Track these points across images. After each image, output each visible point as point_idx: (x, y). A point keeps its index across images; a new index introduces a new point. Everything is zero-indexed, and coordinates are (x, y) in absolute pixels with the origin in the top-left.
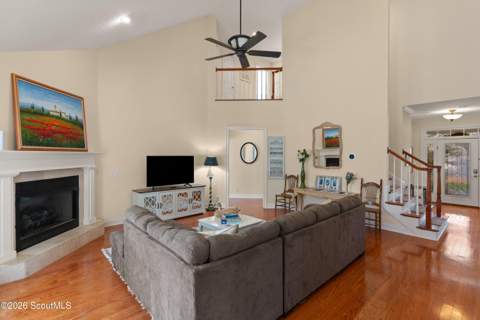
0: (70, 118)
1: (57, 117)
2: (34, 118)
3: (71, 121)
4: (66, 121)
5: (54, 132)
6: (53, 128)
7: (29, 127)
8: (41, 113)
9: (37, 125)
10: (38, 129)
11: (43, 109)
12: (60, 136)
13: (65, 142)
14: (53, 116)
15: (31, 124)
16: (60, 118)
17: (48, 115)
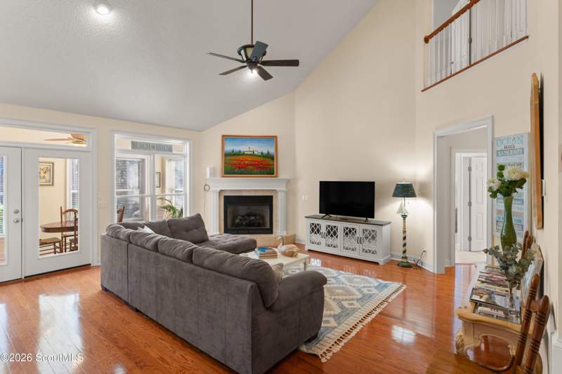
0: (262, 153)
1: (250, 155)
2: (233, 158)
3: (262, 155)
4: (259, 156)
5: (247, 165)
6: (246, 162)
7: (229, 164)
8: (239, 154)
9: (235, 162)
10: (235, 164)
11: (240, 151)
12: (250, 167)
13: (255, 171)
14: (247, 155)
15: (231, 161)
16: (253, 155)
17: (244, 154)
